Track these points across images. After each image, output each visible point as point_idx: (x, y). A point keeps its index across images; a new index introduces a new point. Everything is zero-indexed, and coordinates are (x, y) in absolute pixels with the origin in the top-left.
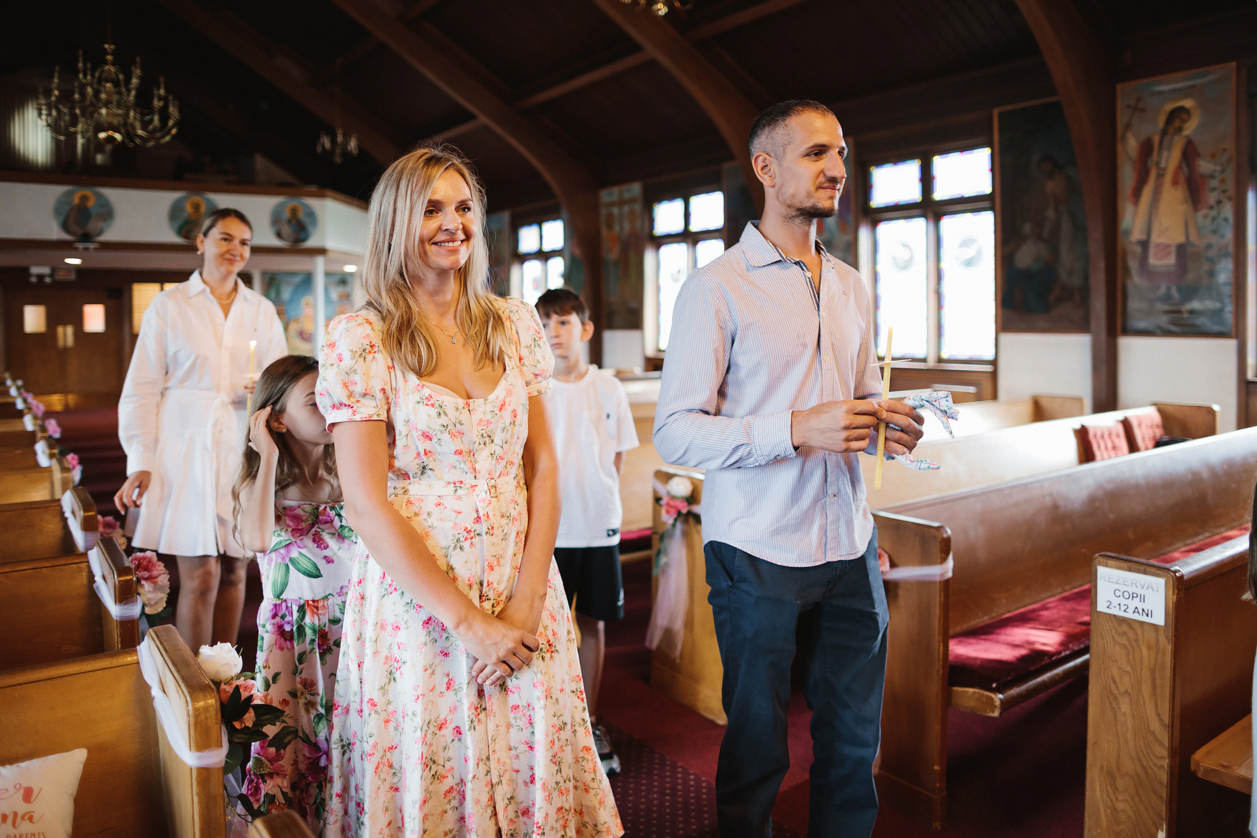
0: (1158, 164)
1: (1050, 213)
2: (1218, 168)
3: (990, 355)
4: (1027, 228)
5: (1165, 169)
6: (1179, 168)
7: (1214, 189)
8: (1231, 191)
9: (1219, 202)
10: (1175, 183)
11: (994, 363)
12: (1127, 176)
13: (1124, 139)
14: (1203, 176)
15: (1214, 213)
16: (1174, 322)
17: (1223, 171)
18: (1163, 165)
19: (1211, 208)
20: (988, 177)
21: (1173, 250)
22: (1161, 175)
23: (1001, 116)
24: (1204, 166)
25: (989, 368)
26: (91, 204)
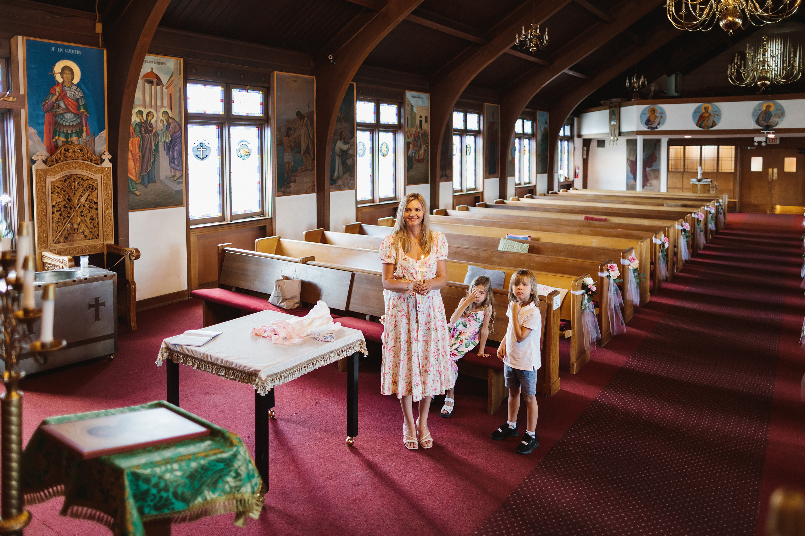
26: (772, 109)
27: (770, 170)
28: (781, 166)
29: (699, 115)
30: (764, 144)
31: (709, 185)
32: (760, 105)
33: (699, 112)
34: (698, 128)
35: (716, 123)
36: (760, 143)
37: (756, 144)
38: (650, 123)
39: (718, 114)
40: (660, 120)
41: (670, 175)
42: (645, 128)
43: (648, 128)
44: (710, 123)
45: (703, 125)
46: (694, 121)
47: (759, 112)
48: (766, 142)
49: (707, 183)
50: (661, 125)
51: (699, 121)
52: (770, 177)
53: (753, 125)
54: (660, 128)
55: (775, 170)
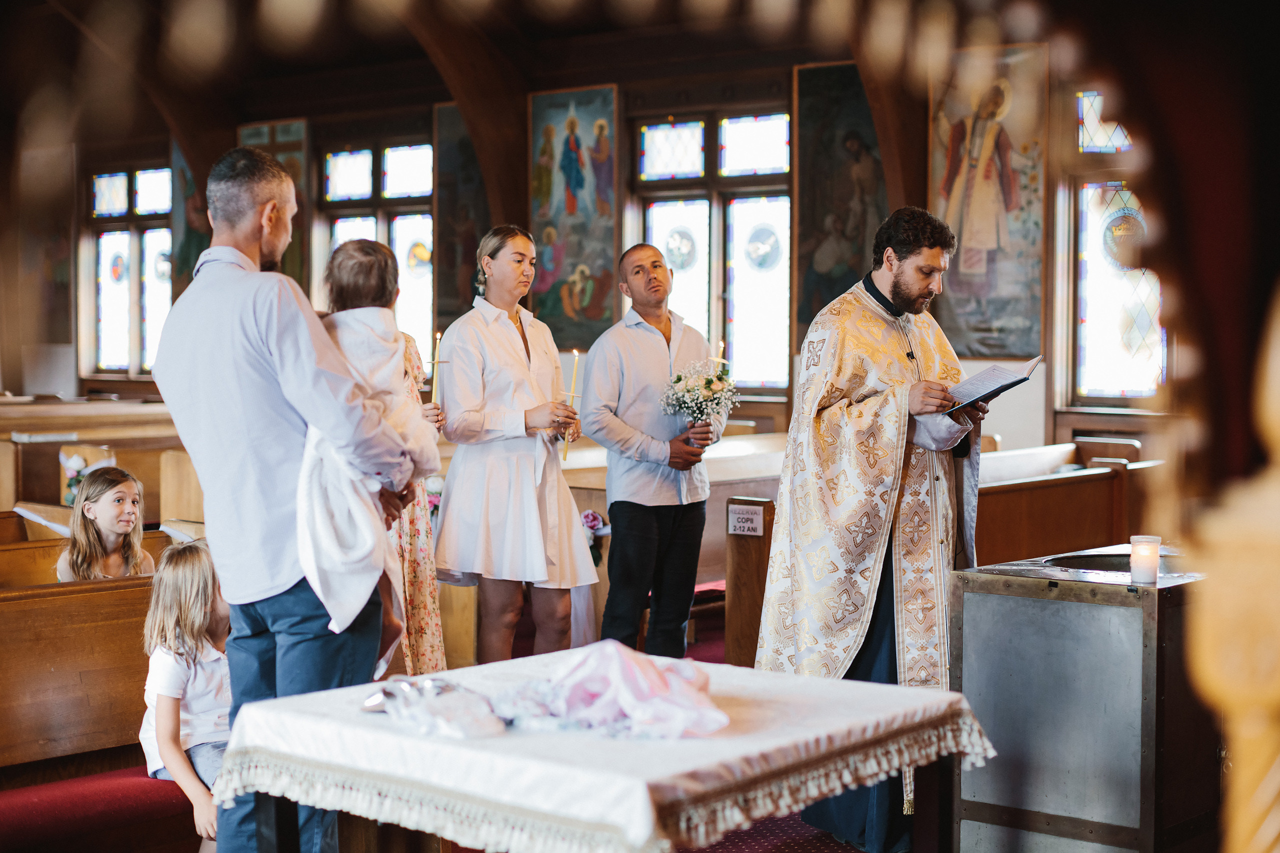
0: (970, 152)
1: (855, 205)
2: (1030, 163)
3: (782, 381)
4: (829, 221)
5: (977, 160)
6: (991, 159)
7: (1025, 187)
8: (1041, 192)
9: (1029, 203)
10: (987, 177)
11: (789, 392)
12: (938, 163)
13: (936, 119)
14: (1015, 171)
15: (1024, 215)
16: (982, 342)
17: (1034, 167)
18: (975, 154)
19: (1022, 209)
20: (785, 151)
21: (984, 256)
22: (973, 167)
23: (800, 72)
24: (1016, 160)
25: (783, 399)
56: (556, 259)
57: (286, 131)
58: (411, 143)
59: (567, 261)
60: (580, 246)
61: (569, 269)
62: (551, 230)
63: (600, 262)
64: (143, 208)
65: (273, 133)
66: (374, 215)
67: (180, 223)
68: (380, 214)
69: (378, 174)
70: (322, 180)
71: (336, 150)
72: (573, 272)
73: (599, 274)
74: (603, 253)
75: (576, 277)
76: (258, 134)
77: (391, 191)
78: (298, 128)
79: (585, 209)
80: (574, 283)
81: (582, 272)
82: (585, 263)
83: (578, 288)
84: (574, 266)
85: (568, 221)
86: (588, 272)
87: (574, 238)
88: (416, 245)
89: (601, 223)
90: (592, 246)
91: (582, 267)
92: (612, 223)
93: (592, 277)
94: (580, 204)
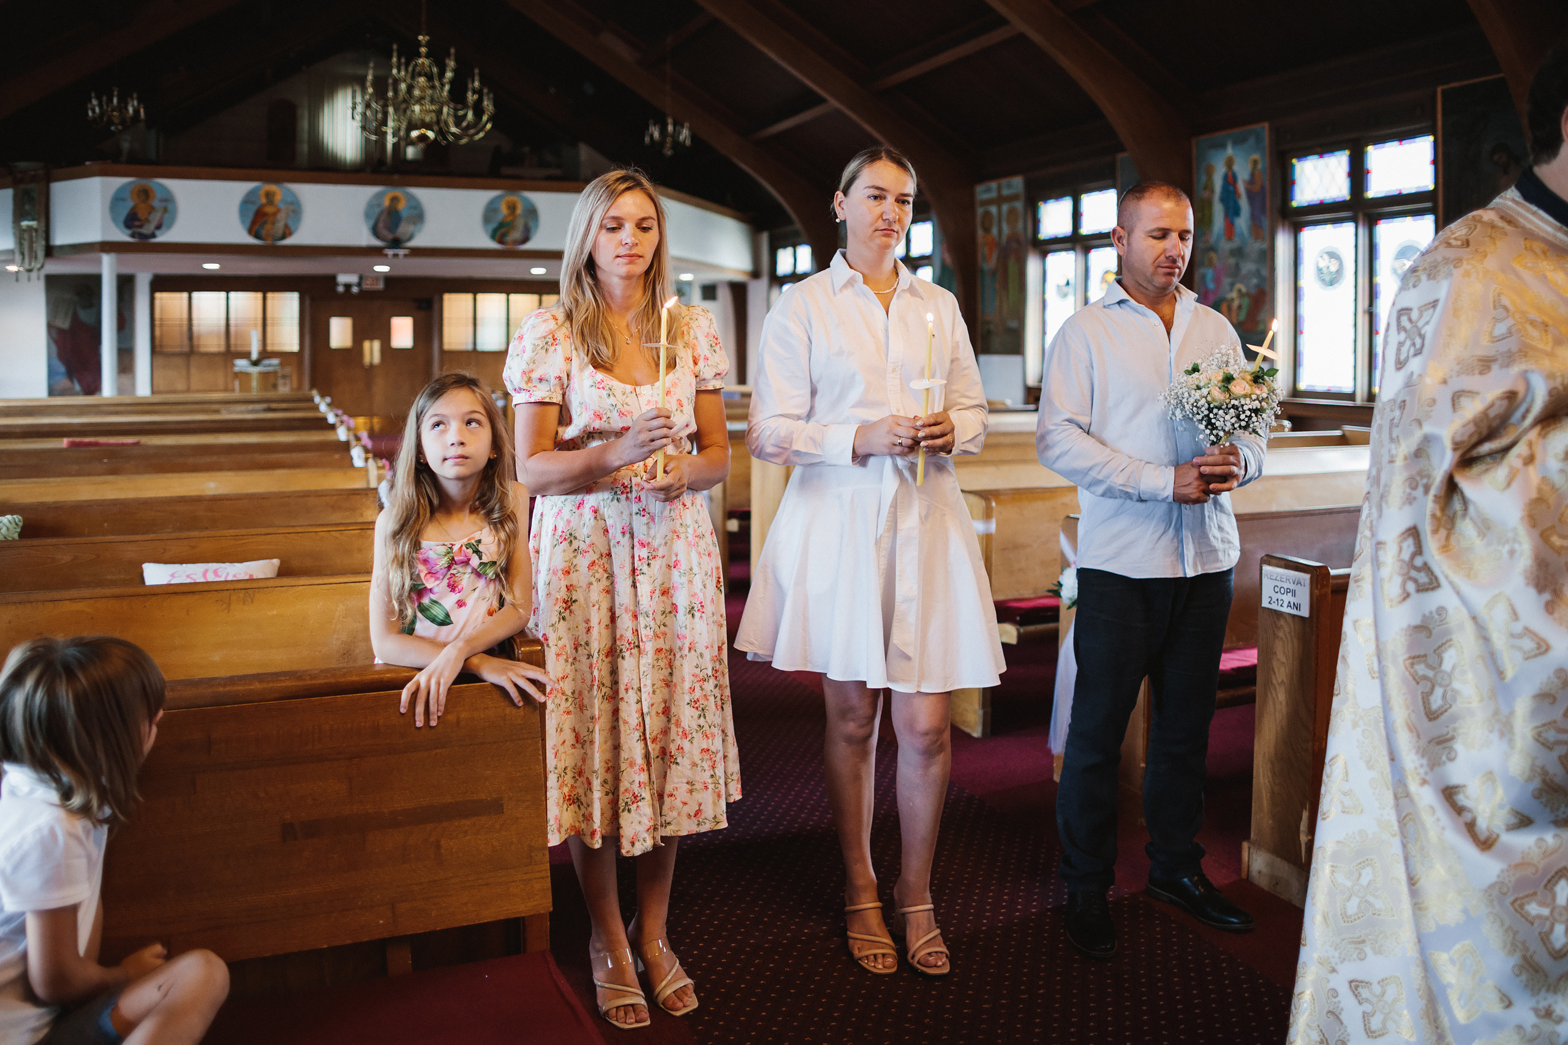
20: (1430, 170)
26: (402, 206)
27: (367, 345)
28: (385, 335)
29: (253, 209)
30: (355, 290)
31: (275, 373)
32: (378, 196)
33: (253, 203)
34: (251, 240)
35: (292, 227)
36: (348, 286)
37: (341, 289)
38: (137, 223)
39: (296, 209)
40: (162, 218)
41: (160, 361)
42: (121, 236)
43: (133, 236)
44: (280, 226)
45: (263, 232)
46: (243, 222)
47: (377, 210)
48: (359, 284)
49: (271, 369)
50: (163, 228)
51: (254, 222)
52: (367, 360)
53: (365, 238)
54: (163, 238)
55: (377, 345)
56: (1217, 280)
57: (1009, 186)
58: (1101, 189)
59: (1226, 281)
60: (1237, 267)
61: (1227, 288)
62: (1213, 255)
63: (1255, 281)
64: (915, 252)
65: (999, 188)
66: (1073, 249)
67: (937, 261)
68: (1078, 248)
69: (1077, 216)
70: (1036, 222)
71: (1045, 199)
72: (1231, 290)
73: (1253, 291)
74: (1258, 273)
75: (1234, 295)
76: (989, 190)
77: (1086, 229)
78: (1017, 183)
79: (1242, 234)
80: (1232, 300)
81: (1240, 291)
82: (1242, 282)
83: (1236, 304)
84: (1232, 285)
85: (1226, 246)
86: (1244, 290)
87: (1232, 261)
88: (1107, 272)
89: (1255, 246)
90: (1248, 267)
91: (1239, 286)
92: (1265, 246)
93: (1248, 295)
94: (1237, 230)
